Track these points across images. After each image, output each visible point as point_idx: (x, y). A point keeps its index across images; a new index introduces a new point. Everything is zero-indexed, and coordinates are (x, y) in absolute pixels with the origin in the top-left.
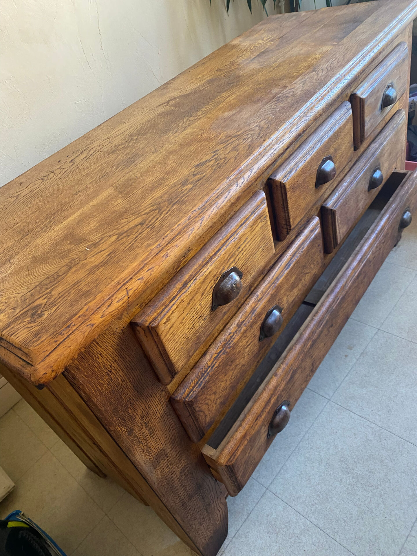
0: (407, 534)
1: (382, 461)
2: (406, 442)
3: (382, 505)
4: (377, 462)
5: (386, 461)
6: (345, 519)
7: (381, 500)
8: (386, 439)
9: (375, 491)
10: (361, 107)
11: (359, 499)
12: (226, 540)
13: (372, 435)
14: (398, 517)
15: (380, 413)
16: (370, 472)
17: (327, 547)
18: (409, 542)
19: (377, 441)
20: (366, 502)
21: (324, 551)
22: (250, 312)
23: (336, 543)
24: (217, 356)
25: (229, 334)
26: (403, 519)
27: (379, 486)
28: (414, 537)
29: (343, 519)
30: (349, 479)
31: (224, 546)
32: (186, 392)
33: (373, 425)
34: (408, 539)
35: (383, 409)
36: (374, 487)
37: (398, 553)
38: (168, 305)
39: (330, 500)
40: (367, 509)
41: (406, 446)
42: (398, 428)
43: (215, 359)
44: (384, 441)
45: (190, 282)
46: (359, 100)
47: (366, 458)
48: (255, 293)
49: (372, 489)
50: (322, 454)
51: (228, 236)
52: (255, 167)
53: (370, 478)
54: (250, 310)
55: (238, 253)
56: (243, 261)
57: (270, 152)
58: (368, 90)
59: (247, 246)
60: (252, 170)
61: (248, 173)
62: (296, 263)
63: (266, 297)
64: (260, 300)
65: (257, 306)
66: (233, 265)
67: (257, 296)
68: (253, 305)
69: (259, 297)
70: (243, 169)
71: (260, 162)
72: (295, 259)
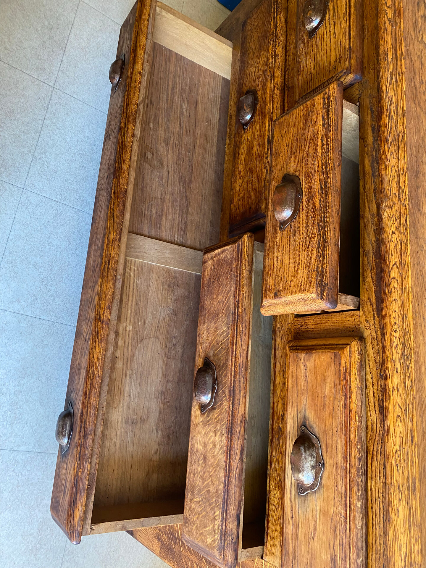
0: (45, 121)
1: (75, 178)
2: (59, 201)
3: (68, 140)
4: (79, 177)
5: (72, 179)
6: (92, 125)
7: (69, 145)
8: (76, 201)
9: (76, 151)
10: (335, 346)
11: (86, 142)
13: (89, 202)
14: (55, 132)
16: (83, 167)
18: (43, 115)
20: (80, 140)
21: (101, 100)
23: (94, 107)
24: (276, 26)
25: (279, 44)
26: (50, 132)
27: (73, 156)
28: (39, 120)
29: (94, 124)
30: (97, 158)
34: (44, 117)
35: (86, 232)
36: (77, 154)
37: (49, 106)
40: (78, 135)
41: (58, 196)
42: (68, 214)
43: (276, 23)
44: (77, 197)
46: (348, 342)
47: (89, 179)
51: (353, 10)
52: (389, 28)
53: (82, 162)
54: (275, 74)
55: (332, 23)
56: (320, 36)
57: (390, 57)
58: (348, 374)
59: (328, 39)
60: (390, 22)
61: (390, 15)
62: (264, 152)
63: (270, 97)
64: (274, 89)
65: (272, 84)
66: (327, 18)
67: (278, 89)
68: (276, 80)
69: (276, 90)
70: (397, 18)
71: (390, 37)
72: (267, 154)
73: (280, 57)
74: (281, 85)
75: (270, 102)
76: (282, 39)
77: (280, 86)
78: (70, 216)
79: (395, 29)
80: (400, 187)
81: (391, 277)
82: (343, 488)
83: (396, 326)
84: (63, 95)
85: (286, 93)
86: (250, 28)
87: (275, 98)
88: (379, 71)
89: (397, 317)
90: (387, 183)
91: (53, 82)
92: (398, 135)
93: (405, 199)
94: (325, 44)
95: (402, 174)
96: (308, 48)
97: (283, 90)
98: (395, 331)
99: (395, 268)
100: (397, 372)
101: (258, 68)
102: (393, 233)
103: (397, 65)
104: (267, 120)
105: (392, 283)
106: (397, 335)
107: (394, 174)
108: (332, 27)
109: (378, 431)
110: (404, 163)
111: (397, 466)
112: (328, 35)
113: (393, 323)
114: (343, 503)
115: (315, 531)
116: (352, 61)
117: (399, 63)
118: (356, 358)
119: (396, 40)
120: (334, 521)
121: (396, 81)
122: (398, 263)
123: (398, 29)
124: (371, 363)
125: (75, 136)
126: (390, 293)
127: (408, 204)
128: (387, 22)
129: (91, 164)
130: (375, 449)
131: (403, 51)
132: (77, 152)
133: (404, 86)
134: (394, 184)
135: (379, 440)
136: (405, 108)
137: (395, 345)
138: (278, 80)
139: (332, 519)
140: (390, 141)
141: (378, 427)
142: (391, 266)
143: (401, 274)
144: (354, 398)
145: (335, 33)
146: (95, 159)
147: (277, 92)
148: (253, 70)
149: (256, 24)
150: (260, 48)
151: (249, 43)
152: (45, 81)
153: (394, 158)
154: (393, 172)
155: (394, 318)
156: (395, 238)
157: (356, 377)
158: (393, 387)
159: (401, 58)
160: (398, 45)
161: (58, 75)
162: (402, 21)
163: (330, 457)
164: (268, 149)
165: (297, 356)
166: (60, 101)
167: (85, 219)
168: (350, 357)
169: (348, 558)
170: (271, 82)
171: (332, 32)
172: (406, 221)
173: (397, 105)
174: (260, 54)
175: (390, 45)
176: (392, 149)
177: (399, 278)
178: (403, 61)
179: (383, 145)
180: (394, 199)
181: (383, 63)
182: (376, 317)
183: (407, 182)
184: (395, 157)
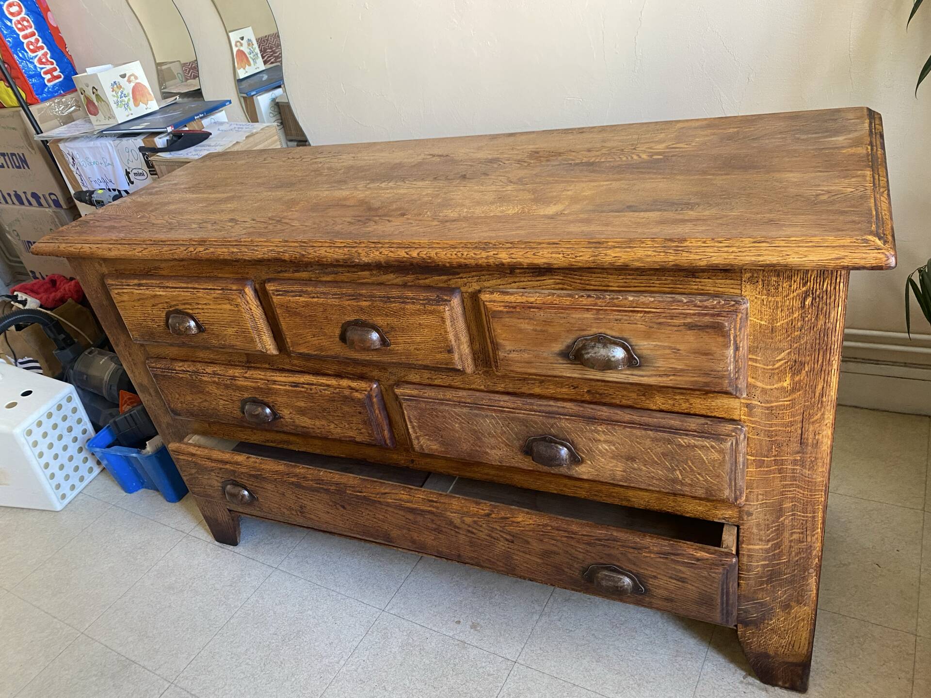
1: (293, 675)
3: (243, 676)
4: (293, 670)
5: (293, 680)
6: (234, 642)
7: (249, 675)
8: (322, 679)
11: (253, 653)
13: (329, 663)
14: (227, 692)
15: (360, 670)
16: (282, 663)
17: (211, 628)
19: (320, 669)
20: (248, 661)
24: (185, 371)
25: (203, 369)
27: (264, 673)
29: (234, 640)
30: (276, 642)
33: (342, 662)
37: (193, 693)
39: (256, 626)
40: (241, 662)
42: (336, 692)
43: (183, 371)
44: (319, 677)
45: (142, 286)
47: (299, 658)
48: (248, 370)
49: (262, 664)
50: (310, 612)
51: (190, 286)
52: (212, 250)
53: (275, 663)
54: (232, 375)
55: (196, 307)
56: (205, 319)
57: (235, 250)
58: (510, 305)
59: (210, 311)
60: (207, 249)
61: (202, 249)
62: (305, 392)
63: (252, 382)
64: (245, 377)
65: (240, 379)
66: (190, 311)
67: (246, 373)
68: (237, 374)
69: (246, 375)
70: (206, 244)
71: (219, 250)
72: (307, 389)
73: (216, 369)
74: (243, 369)
75: (257, 382)
76: (200, 367)
77: (244, 371)
78: (339, 691)
79: (214, 245)
80: (344, 246)
81: (417, 256)
82: (617, 313)
83: (459, 254)
84: (185, 673)
85: (253, 365)
86: (180, 405)
87: (255, 376)
88: (245, 260)
89: (451, 253)
90: (338, 257)
91: (165, 682)
92: (301, 246)
93: (355, 242)
94: (213, 315)
95: (334, 244)
96: (214, 334)
97: (249, 368)
98: (462, 254)
99: (410, 253)
100: (497, 254)
101: (221, 395)
102: (380, 253)
103: (244, 245)
104: (274, 386)
105: (422, 256)
106: (465, 253)
107: (332, 251)
108: (200, 306)
109: (561, 278)
110: (325, 242)
111: (576, 257)
112: (206, 311)
113: (455, 256)
114: (631, 314)
115: (670, 348)
116: (234, 288)
117: (242, 244)
118: (496, 296)
119: (223, 245)
120: (651, 325)
121: (257, 246)
122: (406, 250)
123: (215, 243)
124: (502, 283)
125: (240, 666)
126: (430, 258)
128: (207, 251)
129: (282, 651)
131: (234, 240)
132: (261, 667)
133: (262, 240)
134: (341, 251)
135: (570, 278)
136: (281, 240)
137: (474, 256)
138: (237, 372)
139: (650, 327)
140: (304, 253)
141: (558, 278)
142: (408, 256)
143: (416, 248)
144: (532, 300)
145: (205, 304)
146: (277, 646)
147: (249, 374)
148: (222, 402)
149: (177, 396)
150: (202, 392)
151: (194, 406)
152: (161, 692)
155: (451, 255)
156: (385, 252)
157: (512, 297)
158: (510, 258)
159: (239, 242)
160: (228, 244)
161: (159, 675)
162: (209, 239)
163: (591, 327)
164: (303, 387)
165: (502, 360)
166: (191, 678)
167: (349, 671)
168: (494, 301)
169: (684, 311)
170: (238, 380)
171: (204, 307)
173: (276, 246)
174: (208, 392)
175: (226, 250)
176: (311, 250)
177: (419, 250)
178: (242, 240)
179: (307, 259)
180: (353, 252)
181: (239, 256)
182: (460, 276)
183: (342, 241)
184: (319, 249)
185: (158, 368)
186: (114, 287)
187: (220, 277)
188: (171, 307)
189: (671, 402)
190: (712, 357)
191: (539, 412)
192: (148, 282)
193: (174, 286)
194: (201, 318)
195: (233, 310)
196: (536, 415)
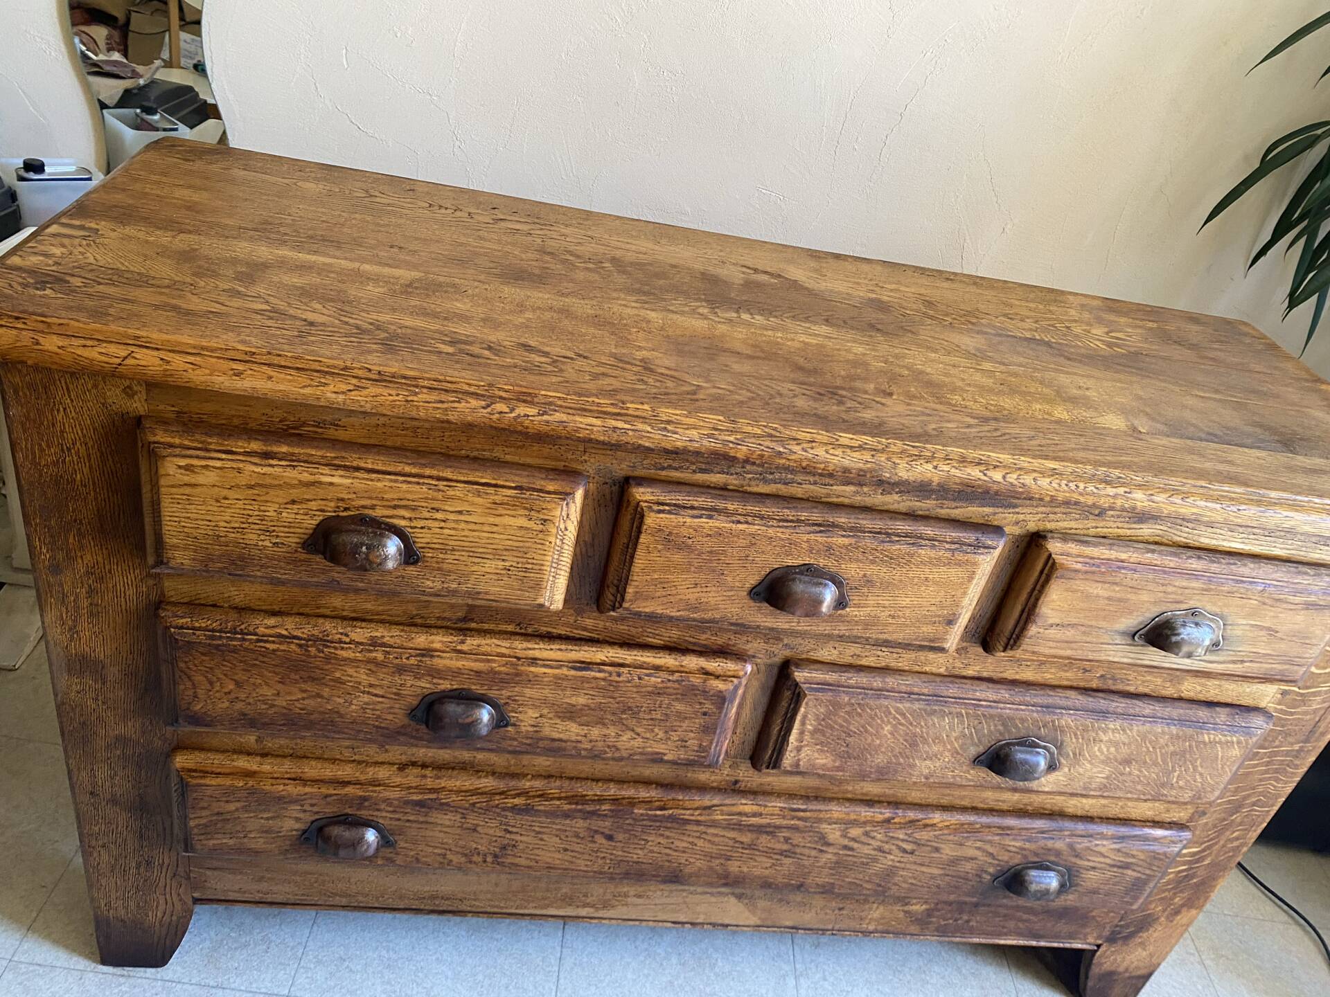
10: (1044, 576)
12: (153, 970)
22: (418, 647)
24: (287, 637)
25: (342, 634)
31: (140, 971)
32: (184, 620)
38: (208, 450)
43: (277, 637)
45: (280, 460)
46: (1045, 556)
48: (465, 635)
51: (428, 472)
52: (559, 416)
54: (422, 646)
55: (427, 515)
56: (435, 541)
57: (620, 424)
58: (1092, 561)
59: (463, 525)
60: (545, 413)
61: (532, 411)
62: (604, 679)
63: (476, 661)
64: (460, 652)
65: (444, 655)
66: (403, 523)
67: (463, 642)
68: (437, 646)
69: (464, 647)
70: (536, 400)
71: (578, 418)
72: (610, 674)
73: (378, 634)
74: (452, 634)
75: (489, 661)
76: (332, 629)
77: (456, 639)
79: (561, 406)
80: (860, 446)
81: (1002, 480)
82: (1233, 584)
83: (1071, 484)
85: (473, 625)
86: (226, 705)
87: (484, 649)
89: (1057, 481)
90: (853, 465)
92: (771, 436)
93: (879, 442)
94: (466, 533)
95: (837, 440)
96: (439, 569)
97: (465, 632)
99: (988, 474)
103: (637, 416)
104: (532, 669)
105: (1011, 480)
108: (439, 515)
109: (1165, 529)
110: (819, 434)
112: (451, 525)
113: (1066, 488)
114: (1248, 586)
115: (1269, 629)
116: (551, 488)
117: (630, 412)
118: (1073, 548)
119: (585, 410)
121: (669, 422)
122: (980, 468)
123: (559, 403)
124: (1079, 526)
127: (887, 439)
128: (545, 417)
130: (1186, 535)
131: (609, 402)
133: (678, 412)
134: (856, 455)
135: (1177, 530)
136: (721, 418)
137: (1095, 491)
138: (438, 640)
139: (1264, 604)
140: (781, 450)
141: (1161, 527)
142: (985, 478)
143: (995, 467)
144: (1123, 556)
145: (458, 512)
147: (471, 643)
149: (231, 687)
150: (315, 679)
151: (273, 706)
153: (812, 448)
154: (837, 453)
155: (1060, 485)
156: (943, 467)
157: (1096, 550)
158: (1149, 500)
159: (622, 408)
160: (596, 408)
162: (543, 393)
163: (1190, 599)
164: (600, 671)
165: (1030, 638)
168: (1068, 555)
169: (1307, 587)
170: (438, 656)
171: (452, 516)
172: (913, 447)
173: (716, 429)
175: (596, 422)
176: (796, 448)
177: (1004, 471)
178: (628, 405)
179: (785, 461)
180: (883, 459)
182: (1017, 510)
183: (851, 436)
184: (810, 445)
185: (200, 629)
186: (177, 451)
187: (507, 462)
188: (346, 509)
189: (1199, 688)
190: (1307, 641)
191: (1033, 706)
192: (296, 450)
193: (389, 469)
194: (422, 539)
195: (527, 529)
196: (1028, 710)
